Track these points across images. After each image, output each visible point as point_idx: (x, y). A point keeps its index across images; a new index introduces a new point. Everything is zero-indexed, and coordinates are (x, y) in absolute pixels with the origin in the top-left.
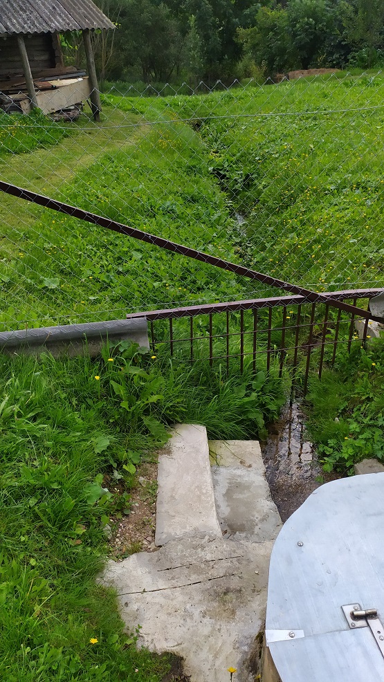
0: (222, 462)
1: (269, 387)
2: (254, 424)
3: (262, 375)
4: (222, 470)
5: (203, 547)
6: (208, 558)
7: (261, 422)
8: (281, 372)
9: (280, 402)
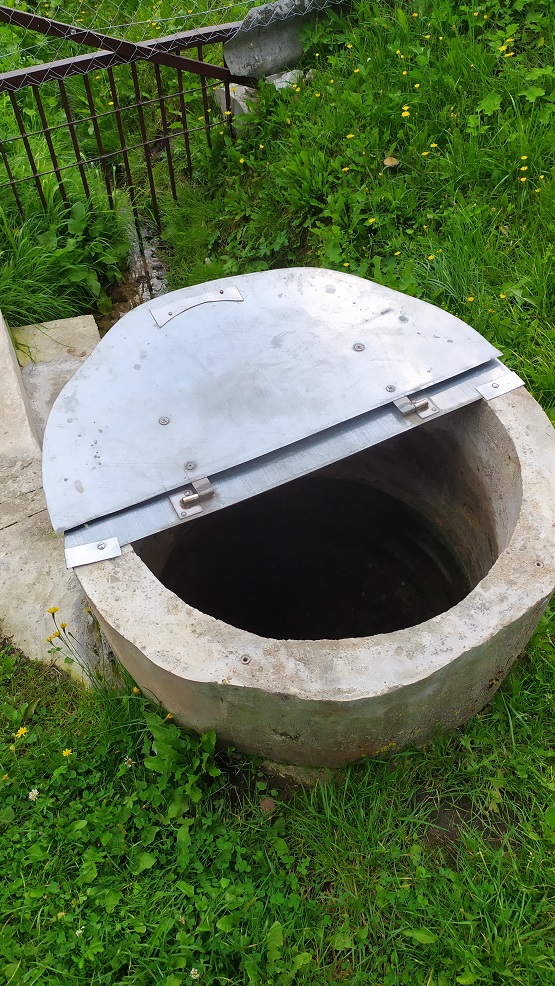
0: (39, 357)
1: (98, 227)
2: (83, 291)
3: (80, 209)
4: (41, 368)
5: (14, 478)
6: (24, 490)
7: (95, 285)
8: (110, 199)
9: (121, 250)
